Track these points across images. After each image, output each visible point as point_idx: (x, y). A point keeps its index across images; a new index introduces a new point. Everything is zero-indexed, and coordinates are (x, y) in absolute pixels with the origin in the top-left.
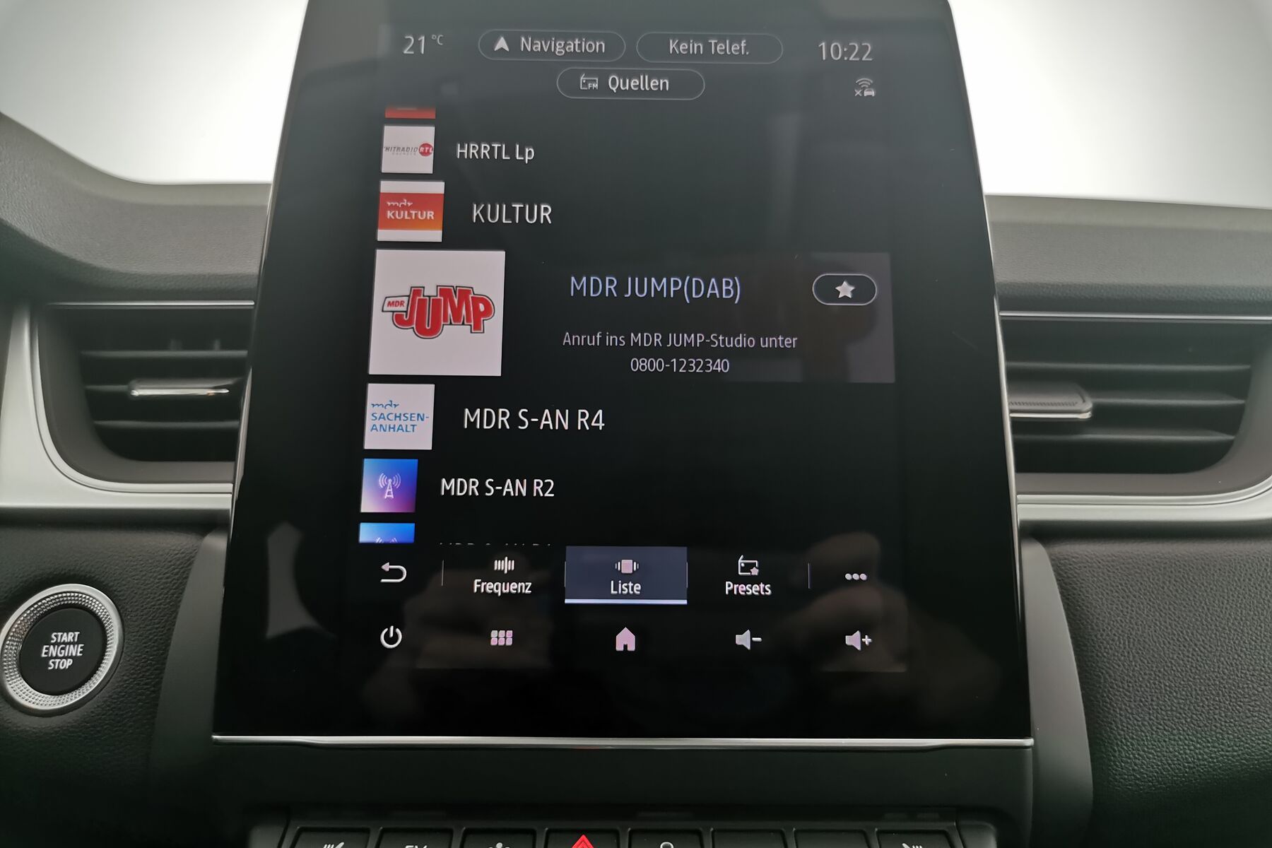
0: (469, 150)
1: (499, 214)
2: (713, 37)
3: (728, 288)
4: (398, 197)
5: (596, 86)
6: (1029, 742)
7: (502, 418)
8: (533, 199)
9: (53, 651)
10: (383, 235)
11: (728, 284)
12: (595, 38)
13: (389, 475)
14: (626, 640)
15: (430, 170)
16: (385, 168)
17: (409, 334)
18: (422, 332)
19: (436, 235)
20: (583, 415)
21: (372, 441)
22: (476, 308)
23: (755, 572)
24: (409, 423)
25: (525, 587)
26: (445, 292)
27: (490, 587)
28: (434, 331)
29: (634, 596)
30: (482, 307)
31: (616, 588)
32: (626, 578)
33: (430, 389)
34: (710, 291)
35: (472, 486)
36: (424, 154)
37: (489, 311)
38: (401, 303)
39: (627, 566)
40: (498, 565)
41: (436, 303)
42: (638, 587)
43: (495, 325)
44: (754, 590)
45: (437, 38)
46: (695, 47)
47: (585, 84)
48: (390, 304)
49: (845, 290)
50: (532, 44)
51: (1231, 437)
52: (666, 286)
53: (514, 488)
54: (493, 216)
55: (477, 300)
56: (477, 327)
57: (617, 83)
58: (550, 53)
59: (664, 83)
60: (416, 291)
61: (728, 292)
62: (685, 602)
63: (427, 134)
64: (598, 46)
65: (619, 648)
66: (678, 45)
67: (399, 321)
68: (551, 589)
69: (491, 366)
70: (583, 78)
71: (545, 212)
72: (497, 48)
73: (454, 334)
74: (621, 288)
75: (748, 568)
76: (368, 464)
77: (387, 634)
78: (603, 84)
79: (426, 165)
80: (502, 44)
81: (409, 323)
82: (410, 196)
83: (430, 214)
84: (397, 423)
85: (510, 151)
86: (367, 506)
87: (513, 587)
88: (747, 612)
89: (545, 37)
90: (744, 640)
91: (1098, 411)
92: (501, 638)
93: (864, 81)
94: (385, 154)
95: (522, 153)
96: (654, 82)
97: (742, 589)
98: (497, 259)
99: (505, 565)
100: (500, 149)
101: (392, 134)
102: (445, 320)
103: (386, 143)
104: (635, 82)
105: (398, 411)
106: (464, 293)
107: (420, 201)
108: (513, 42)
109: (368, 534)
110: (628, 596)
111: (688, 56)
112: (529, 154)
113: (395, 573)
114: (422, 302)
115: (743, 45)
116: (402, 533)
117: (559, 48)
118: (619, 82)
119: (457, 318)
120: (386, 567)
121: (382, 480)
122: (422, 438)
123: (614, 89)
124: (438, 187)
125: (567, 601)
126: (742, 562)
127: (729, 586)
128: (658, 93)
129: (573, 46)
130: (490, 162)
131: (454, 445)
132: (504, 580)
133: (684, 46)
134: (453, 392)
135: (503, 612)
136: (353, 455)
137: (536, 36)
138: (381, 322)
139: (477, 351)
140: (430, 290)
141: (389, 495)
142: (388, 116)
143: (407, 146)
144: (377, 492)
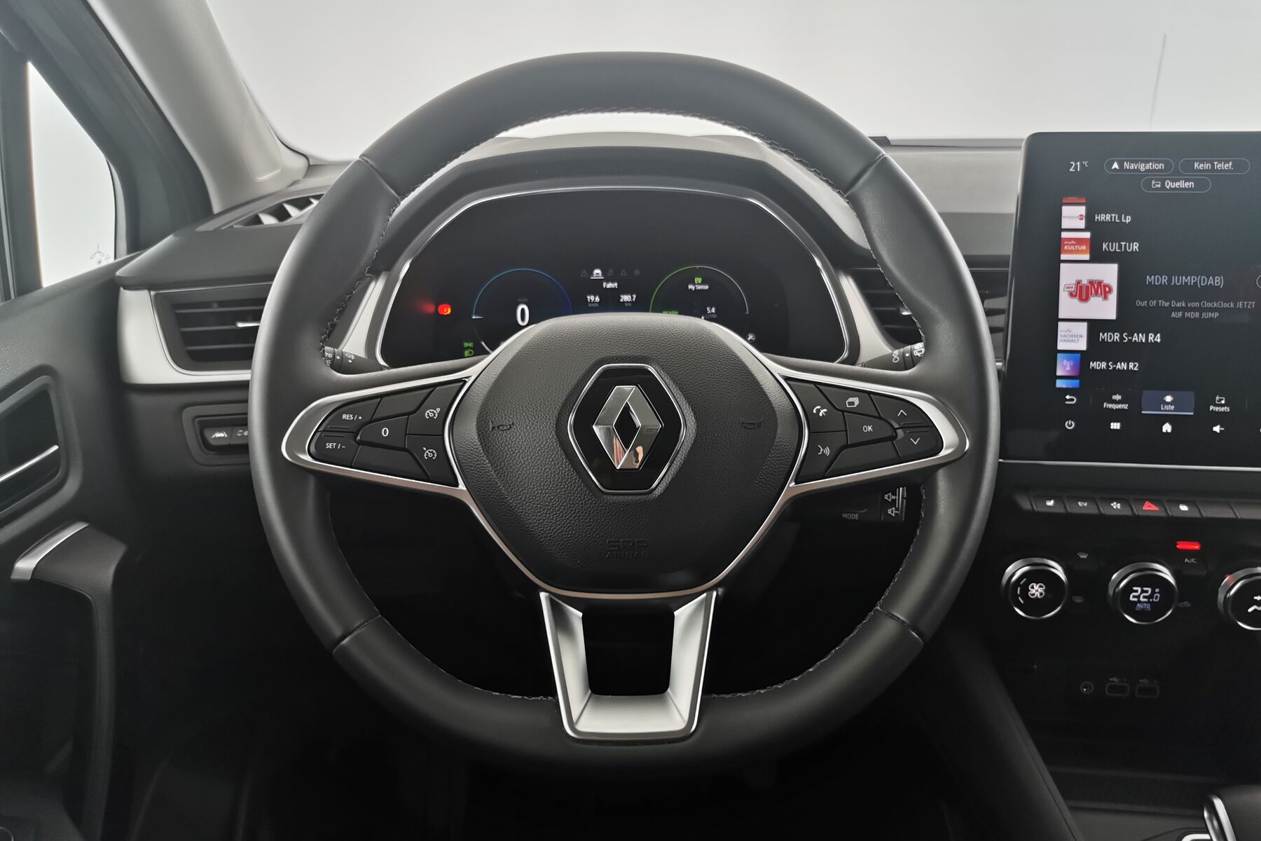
0: (1102, 217)
1: (1115, 247)
2: (1216, 161)
3: (1218, 281)
4: (1069, 239)
5: (1159, 186)
7: (1116, 337)
8: (1131, 241)
10: (1063, 257)
11: (1217, 279)
12: (1159, 162)
13: (1068, 360)
14: (1167, 428)
15: (1083, 227)
16: (1063, 227)
17: (1076, 301)
18: (1082, 300)
19: (1087, 257)
20: (1151, 336)
21: (1061, 346)
22: (1105, 290)
23: (1223, 402)
24: (1076, 338)
25: (1125, 406)
26: (1091, 282)
27: (1110, 406)
28: (1086, 300)
29: (1171, 411)
30: (1107, 289)
31: (1164, 407)
32: (1168, 403)
33: (1085, 324)
34: (1209, 282)
35: (1104, 365)
36: (1082, 219)
37: (1110, 290)
38: (1072, 287)
39: (1169, 399)
40: (1115, 397)
41: (1087, 287)
42: (1173, 407)
43: (1113, 297)
44: (1222, 409)
45: (1085, 163)
46: (1207, 166)
47: (1154, 185)
48: (1067, 288)
50: (1130, 165)
52: (1191, 280)
53: (1122, 366)
54: (1112, 248)
55: (1105, 286)
56: (1106, 298)
57: (1169, 185)
58: (1138, 170)
59: (1191, 184)
60: (1079, 282)
61: (1218, 283)
62: (1192, 414)
63: (1082, 210)
64: (1161, 166)
65: (1164, 430)
66: (1199, 165)
67: (1072, 295)
69: (1112, 315)
70: (1153, 182)
71: (1135, 246)
72: (1113, 167)
73: (1095, 301)
74: (1170, 280)
75: (1220, 400)
76: (1059, 355)
77: (1068, 423)
78: (1163, 185)
79: (1082, 224)
80: (1115, 166)
81: (1076, 296)
82: (1074, 239)
83: (1084, 247)
84: (1071, 339)
85: (1120, 218)
86: (1059, 373)
87: (1120, 406)
88: (1219, 418)
89: (1136, 162)
90: (1217, 429)
92: (1115, 426)
94: (1063, 220)
95: (1125, 219)
96: (1187, 184)
97: (1217, 409)
98: (1114, 267)
99: (1118, 397)
100: (1115, 217)
101: (1067, 210)
102: (1091, 294)
103: (1063, 216)
104: (1178, 184)
105: (1071, 334)
106: (1100, 283)
107: (1080, 241)
108: (1121, 165)
109: (1060, 384)
110: (1169, 411)
111: (1204, 171)
112: (1128, 219)
113: (1071, 399)
114: (1081, 287)
115: (1230, 164)
116: (1075, 383)
117: (1142, 167)
118: (1170, 184)
119: (1096, 293)
120: (1068, 397)
121: (1065, 362)
122: (1082, 345)
123: (1168, 187)
124: (1087, 235)
125: (1143, 412)
126: (1217, 398)
127: (1212, 408)
128: (1189, 189)
129: (1149, 166)
130: (1111, 223)
131: (1096, 348)
132: (1117, 403)
133: (1201, 165)
134: (1095, 326)
135: (1116, 416)
136: (1054, 352)
137: (1132, 162)
138: (1064, 296)
139: (1106, 309)
140: (1085, 282)
141: (1068, 368)
142: (1064, 201)
143: (1073, 216)
144: (1063, 367)
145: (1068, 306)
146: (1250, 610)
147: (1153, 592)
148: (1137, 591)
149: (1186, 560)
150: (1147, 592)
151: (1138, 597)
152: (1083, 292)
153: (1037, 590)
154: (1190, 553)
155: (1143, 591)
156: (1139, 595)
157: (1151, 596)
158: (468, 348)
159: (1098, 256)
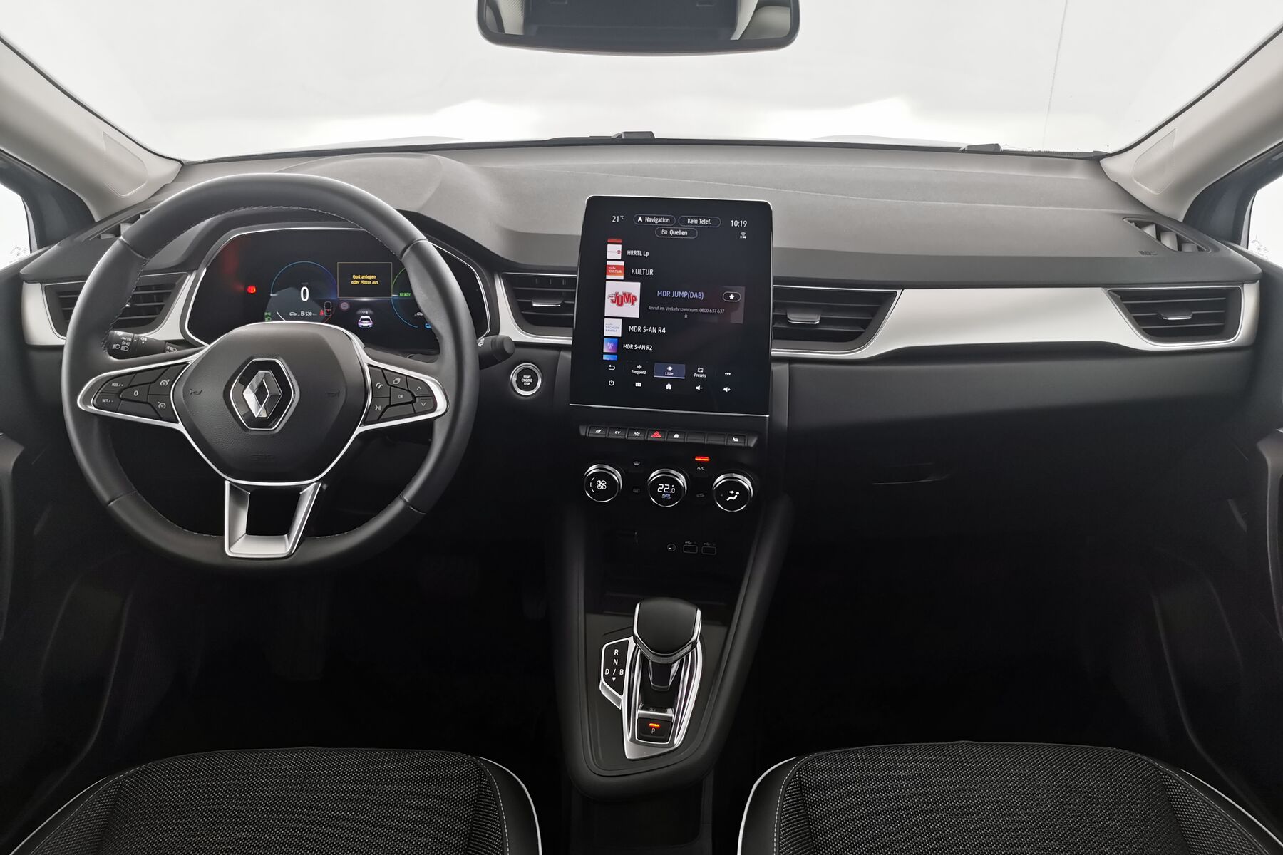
0: (631, 253)
1: (639, 272)
2: (701, 218)
3: (700, 295)
4: (612, 266)
5: (666, 233)
6: (767, 416)
7: (639, 329)
8: (649, 268)
9: (525, 380)
10: (608, 277)
12: (666, 218)
14: (669, 387)
15: (620, 258)
16: (608, 258)
17: (615, 305)
18: (618, 304)
19: (622, 278)
20: (660, 329)
21: (606, 334)
23: (702, 371)
24: (615, 329)
25: (644, 373)
26: (624, 294)
27: (635, 372)
28: (622, 305)
29: (671, 376)
30: (634, 299)
31: (667, 374)
32: (669, 372)
33: (621, 320)
34: (695, 296)
35: (631, 346)
36: (619, 253)
37: (636, 299)
38: (613, 297)
39: (670, 368)
40: (638, 367)
41: (622, 297)
42: (672, 374)
43: (637, 303)
44: (701, 376)
45: (622, 217)
46: (695, 221)
47: (663, 233)
48: (610, 297)
49: (732, 297)
50: (649, 219)
51: (863, 330)
52: (684, 294)
53: (642, 347)
54: (637, 273)
55: (633, 297)
56: (633, 304)
57: (673, 233)
58: (654, 223)
59: (685, 233)
60: (617, 294)
61: (700, 297)
62: (684, 378)
63: (619, 247)
64: (667, 220)
65: (667, 388)
66: (690, 221)
67: (613, 301)
68: (650, 372)
69: (637, 315)
70: (663, 231)
71: (651, 272)
73: (627, 305)
74: (671, 294)
75: (700, 370)
76: (605, 339)
77: (610, 382)
78: (669, 232)
80: (640, 219)
81: (615, 302)
82: (615, 266)
83: (620, 271)
84: (612, 329)
85: (642, 253)
86: (604, 351)
87: (641, 372)
88: (699, 381)
89: (653, 217)
90: (698, 388)
91: (822, 320)
92: (638, 384)
93: (743, 233)
94: (608, 253)
95: (645, 254)
96: (683, 232)
97: (698, 375)
98: (638, 285)
99: (639, 367)
100: (639, 252)
101: (610, 247)
102: (624, 301)
103: (608, 250)
104: (677, 232)
105: (612, 326)
106: (629, 294)
107: (618, 267)
108: (644, 219)
109: (605, 357)
111: (693, 224)
112: (647, 254)
113: (612, 367)
114: (618, 297)
115: (709, 221)
116: (614, 357)
117: (656, 221)
119: (627, 301)
120: (610, 366)
121: (609, 344)
122: (619, 334)
123: (672, 235)
124: (622, 263)
125: (655, 376)
126: (699, 369)
127: (695, 375)
128: (685, 236)
129: (660, 220)
130: (637, 256)
131: (627, 336)
132: (639, 371)
133: (692, 221)
134: (627, 322)
135: (639, 378)
136: (601, 337)
137: (650, 217)
138: (608, 302)
139: (633, 311)
140: (620, 294)
141: (610, 348)
142: (609, 241)
143: (614, 251)
144: (608, 347)
145: (610, 308)
146: (728, 499)
147: (671, 487)
148: (661, 486)
149: (699, 468)
150: (667, 487)
151: (662, 490)
152: (620, 300)
153: (602, 485)
154: (702, 463)
155: (665, 487)
156: (664, 489)
157: (670, 490)
158: (268, 316)
159: (628, 278)
